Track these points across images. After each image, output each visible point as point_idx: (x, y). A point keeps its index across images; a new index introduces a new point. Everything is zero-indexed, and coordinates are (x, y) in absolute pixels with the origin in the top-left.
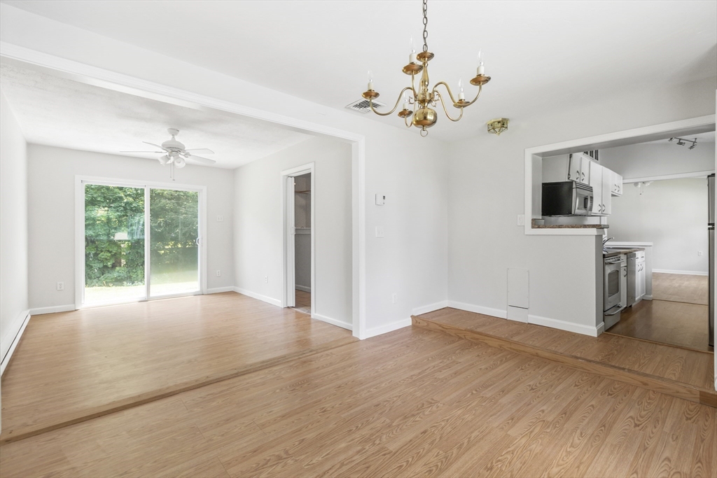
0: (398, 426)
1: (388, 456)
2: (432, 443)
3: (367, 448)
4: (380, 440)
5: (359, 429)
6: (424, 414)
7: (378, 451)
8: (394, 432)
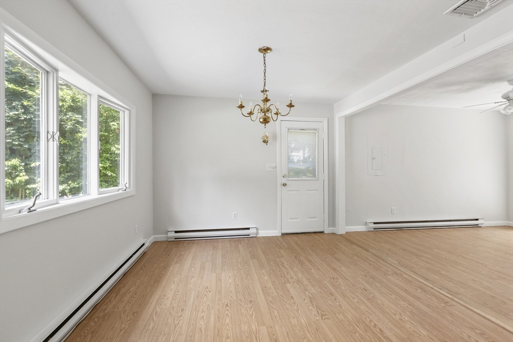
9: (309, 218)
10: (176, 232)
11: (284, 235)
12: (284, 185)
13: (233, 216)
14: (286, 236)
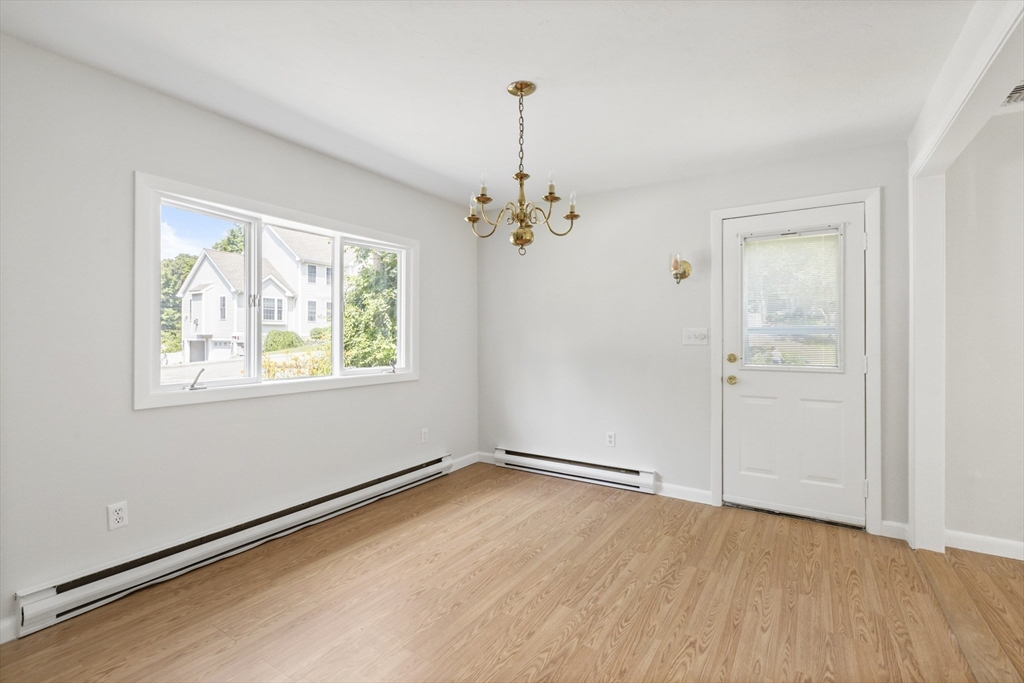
0: (569, 639)
1: (564, 600)
2: (519, 621)
3: (592, 605)
4: (582, 615)
5: (617, 624)
6: (537, 667)
7: (577, 603)
8: (570, 629)
9: (810, 477)
10: (508, 452)
11: (726, 505)
12: (732, 380)
13: (608, 439)
14: (733, 510)
